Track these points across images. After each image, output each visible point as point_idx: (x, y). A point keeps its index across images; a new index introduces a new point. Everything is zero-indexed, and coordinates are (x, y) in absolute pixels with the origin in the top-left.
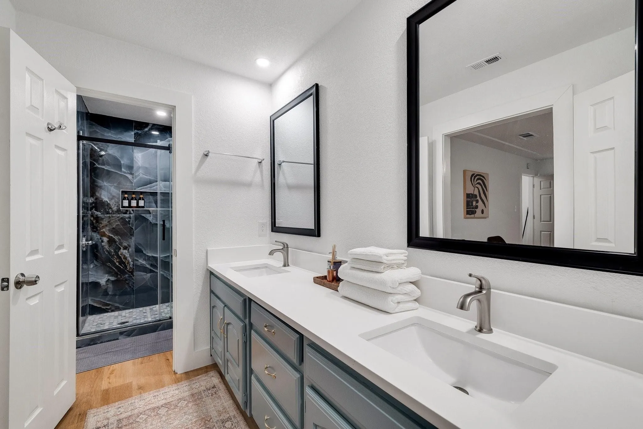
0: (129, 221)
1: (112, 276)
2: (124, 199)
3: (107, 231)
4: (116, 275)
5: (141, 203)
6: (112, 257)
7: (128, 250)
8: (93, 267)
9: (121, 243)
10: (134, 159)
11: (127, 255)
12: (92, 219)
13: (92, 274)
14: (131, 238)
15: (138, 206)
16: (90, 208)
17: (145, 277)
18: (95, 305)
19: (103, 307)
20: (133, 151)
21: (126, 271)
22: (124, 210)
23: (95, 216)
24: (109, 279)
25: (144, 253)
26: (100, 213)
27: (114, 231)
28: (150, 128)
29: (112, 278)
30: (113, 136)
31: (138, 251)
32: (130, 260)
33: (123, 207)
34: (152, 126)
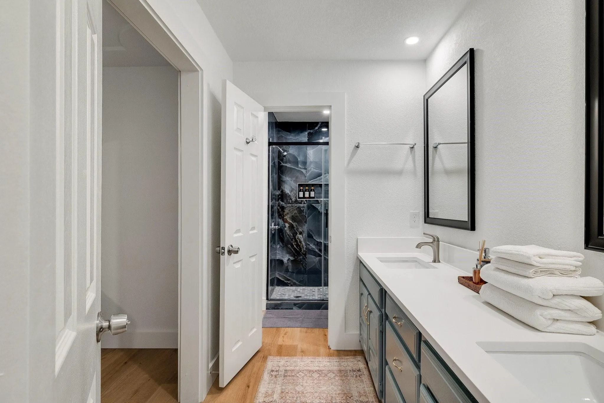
0: (304, 210)
1: (292, 256)
2: (300, 191)
3: (289, 218)
4: (293, 255)
5: (312, 194)
6: (291, 240)
7: (303, 235)
8: (279, 247)
9: (298, 229)
10: (308, 156)
11: (302, 240)
12: (279, 208)
13: (278, 253)
14: (305, 225)
15: (310, 197)
16: (278, 199)
17: (315, 260)
18: (280, 278)
19: (285, 281)
20: (306, 149)
21: (301, 253)
22: (300, 200)
23: (281, 206)
24: (289, 259)
25: (314, 239)
26: (284, 203)
27: (293, 218)
28: (319, 127)
29: (292, 258)
30: (292, 138)
31: (310, 236)
32: (304, 244)
33: (299, 198)
34: (321, 124)
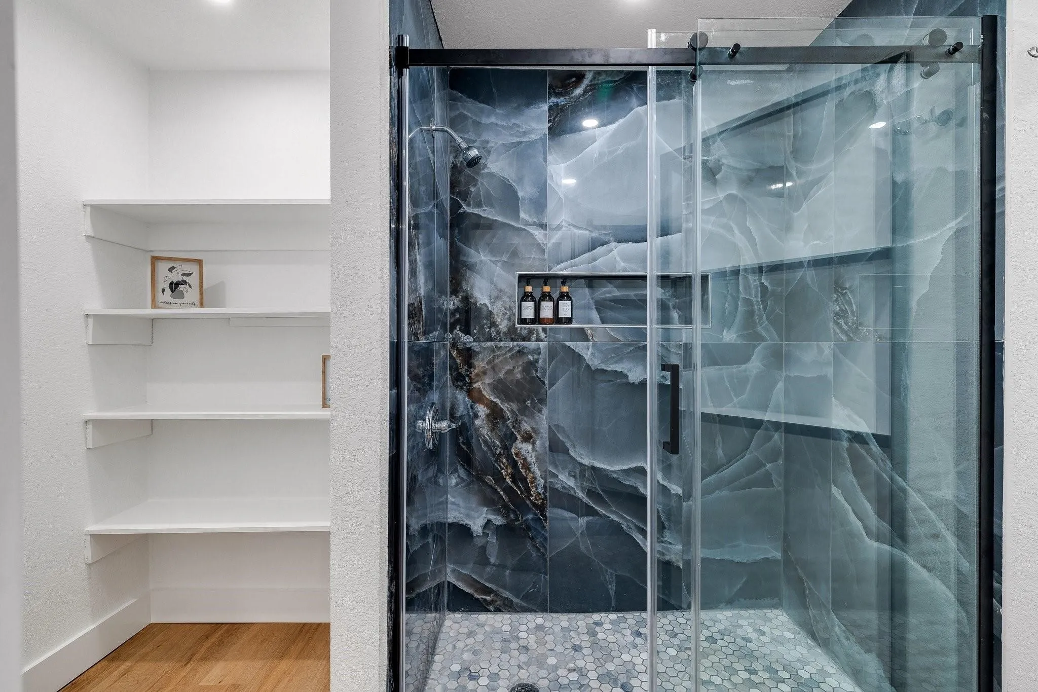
0: (537, 361)
1: (498, 512)
2: (526, 297)
3: (487, 388)
4: (503, 510)
5: (565, 310)
6: (496, 461)
7: (534, 444)
8: (456, 485)
9: (517, 423)
10: (549, 182)
11: (531, 459)
12: (454, 353)
13: (454, 503)
14: (540, 411)
15: (557, 319)
16: (451, 324)
17: (572, 524)
18: (460, 585)
19: (476, 596)
20: (545, 160)
21: (528, 502)
22: (525, 328)
23: (461, 347)
24: (489, 521)
25: (570, 456)
26: (471, 339)
27: (500, 388)
28: (588, 86)
29: (498, 520)
30: (499, 122)
31: (556, 447)
32: (538, 473)
33: (523, 321)
34: (594, 78)
